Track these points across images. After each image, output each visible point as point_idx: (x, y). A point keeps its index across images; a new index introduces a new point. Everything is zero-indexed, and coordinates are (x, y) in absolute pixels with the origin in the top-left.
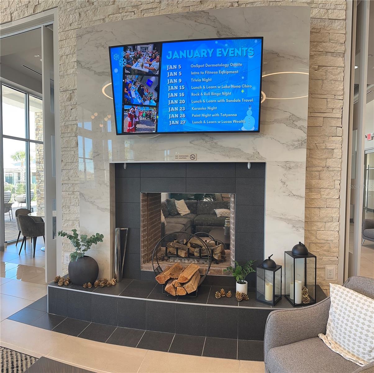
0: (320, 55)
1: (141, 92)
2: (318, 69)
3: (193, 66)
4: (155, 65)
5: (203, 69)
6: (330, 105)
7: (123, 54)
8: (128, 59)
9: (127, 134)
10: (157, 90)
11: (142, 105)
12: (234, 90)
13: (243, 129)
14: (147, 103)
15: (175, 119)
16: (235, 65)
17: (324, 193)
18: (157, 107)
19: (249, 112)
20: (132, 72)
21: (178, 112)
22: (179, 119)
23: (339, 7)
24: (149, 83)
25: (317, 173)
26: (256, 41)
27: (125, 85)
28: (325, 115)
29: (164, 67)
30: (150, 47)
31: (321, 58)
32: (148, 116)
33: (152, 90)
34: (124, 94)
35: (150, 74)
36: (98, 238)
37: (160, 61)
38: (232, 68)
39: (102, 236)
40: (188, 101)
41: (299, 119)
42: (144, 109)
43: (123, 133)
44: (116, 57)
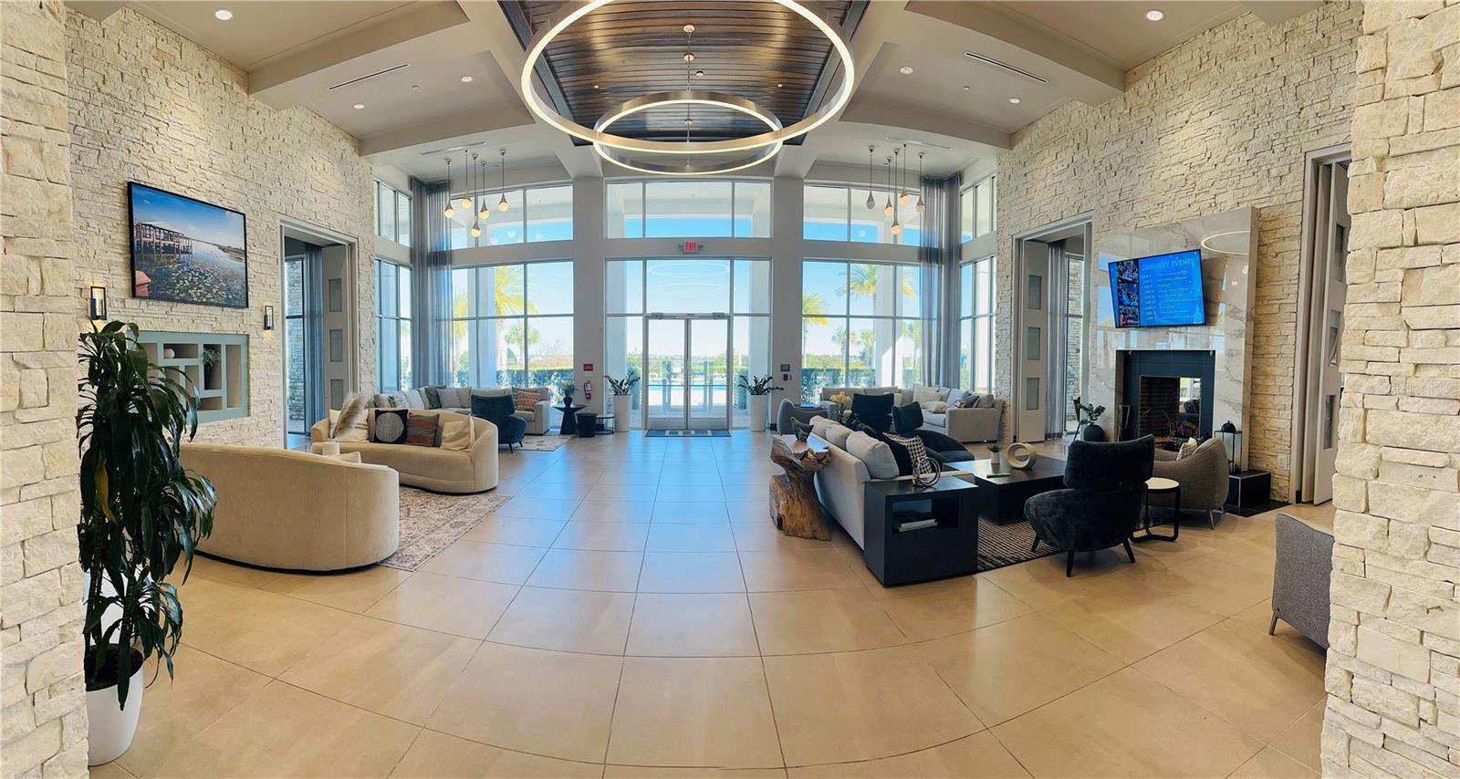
0: (1278, 242)
1: (1128, 295)
2: (1276, 256)
3: (1158, 275)
4: (1136, 275)
5: (1165, 277)
6: (1286, 291)
7: (1117, 268)
8: (1120, 271)
9: (1123, 327)
10: (1138, 294)
11: (1129, 305)
12: (1185, 292)
13: (1195, 323)
14: (1132, 304)
15: (1150, 316)
16: (1184, 272)
17: (1279, 380)
18: (1138, 306)
19: (1197, 309)
20: (1123, 281)
21: (1151, 310)
22: (1153, 315)
23: (1296, 189)
24: (1133, 290)
25: (1272, 360)
26: (1195, 253)
27: (1119, 291)
28: (1281, 302)
29: (1141, 277)
30: (1132, 262)
31: (1279, 244)
32: (1134, 313)
33: (1135, 294)
34: (1119, 297)
35: (1133, 282)
36: (1100, 410)
37: (1138, 272)
38: (1181, 275)
39: (1104, 408)
40: (1158, 301)
41: (1240, 311)
42: (1130, 308)
43: (1120, 327)
44: (1112, 270)
